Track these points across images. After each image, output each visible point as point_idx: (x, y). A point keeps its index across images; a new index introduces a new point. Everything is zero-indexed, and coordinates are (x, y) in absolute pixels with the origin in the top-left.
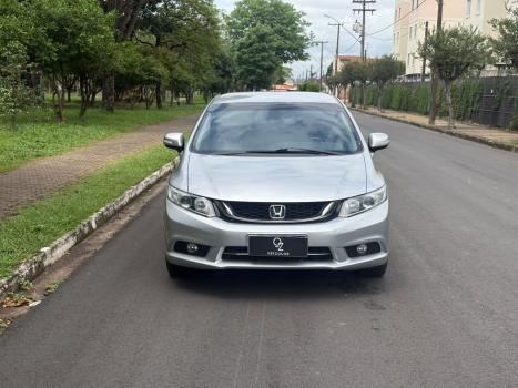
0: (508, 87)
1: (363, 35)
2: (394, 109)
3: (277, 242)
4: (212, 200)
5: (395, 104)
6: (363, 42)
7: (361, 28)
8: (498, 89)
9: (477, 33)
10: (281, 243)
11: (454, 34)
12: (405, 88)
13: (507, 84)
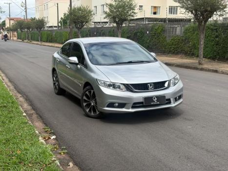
0: (103, 31)
1: (26, 9)
2: (44, 42)
3: (154, 98)
4: (124, 84)
5: (44, 39)
6: (26, 11)
7: (24, 6)
8: (98, 32)
9: (89, 9)
10: (156, 99)
11: (79, 9)
12: (49, 32)
13: (102, 30)
